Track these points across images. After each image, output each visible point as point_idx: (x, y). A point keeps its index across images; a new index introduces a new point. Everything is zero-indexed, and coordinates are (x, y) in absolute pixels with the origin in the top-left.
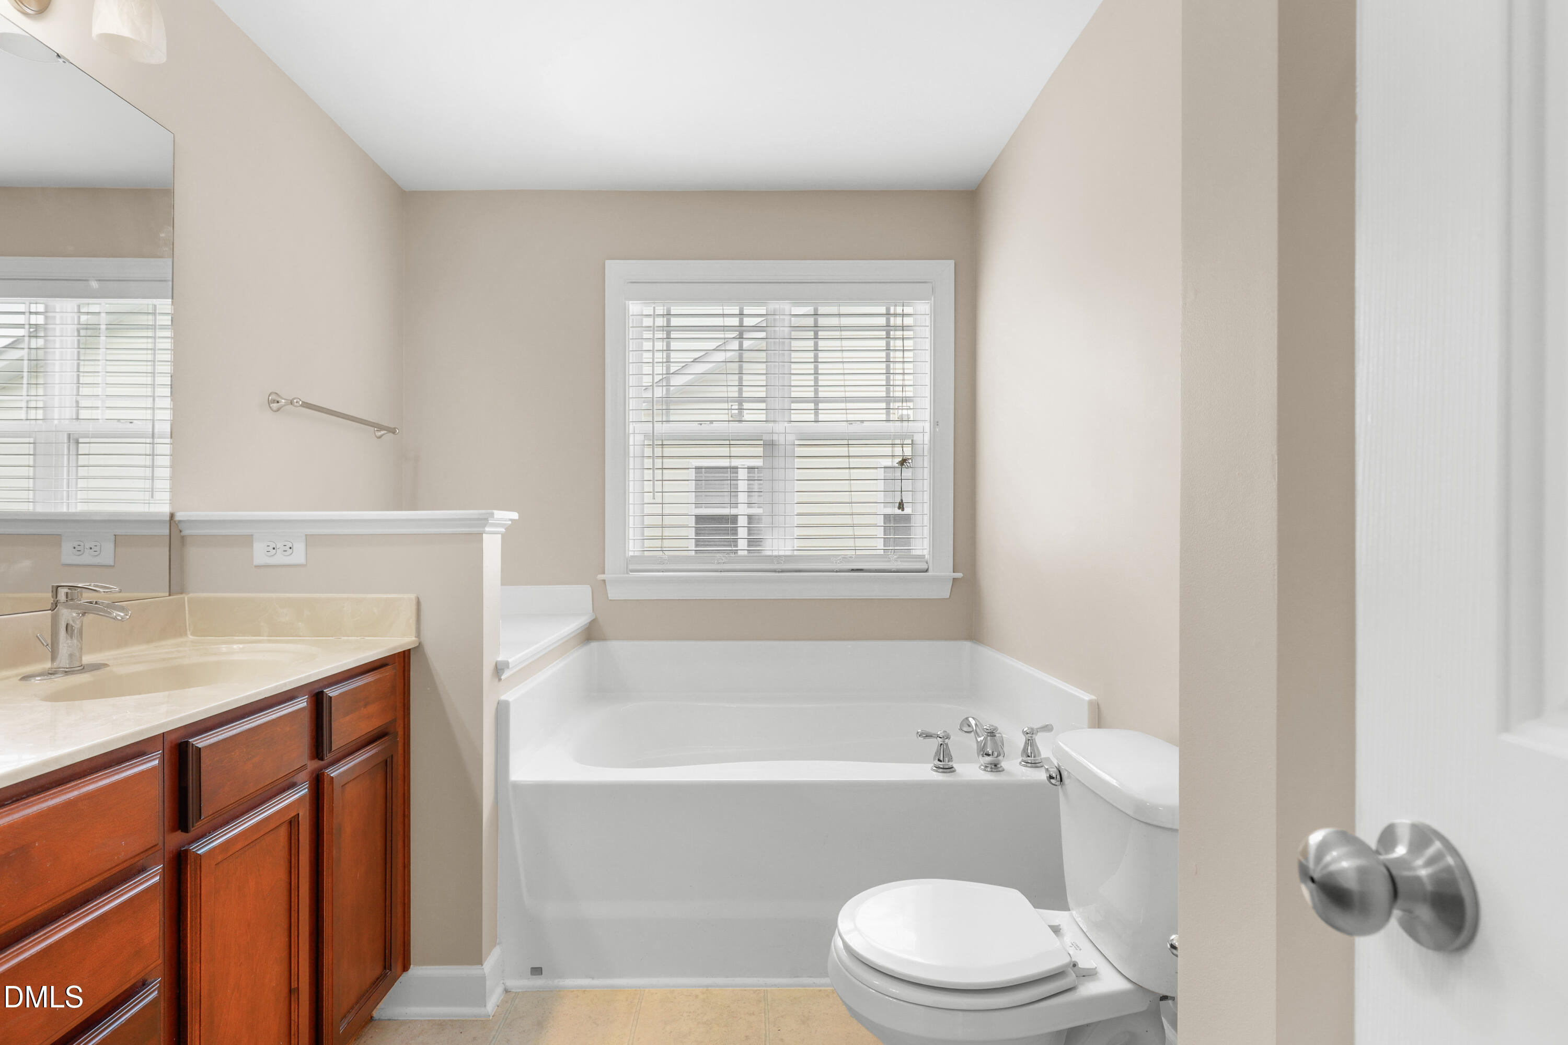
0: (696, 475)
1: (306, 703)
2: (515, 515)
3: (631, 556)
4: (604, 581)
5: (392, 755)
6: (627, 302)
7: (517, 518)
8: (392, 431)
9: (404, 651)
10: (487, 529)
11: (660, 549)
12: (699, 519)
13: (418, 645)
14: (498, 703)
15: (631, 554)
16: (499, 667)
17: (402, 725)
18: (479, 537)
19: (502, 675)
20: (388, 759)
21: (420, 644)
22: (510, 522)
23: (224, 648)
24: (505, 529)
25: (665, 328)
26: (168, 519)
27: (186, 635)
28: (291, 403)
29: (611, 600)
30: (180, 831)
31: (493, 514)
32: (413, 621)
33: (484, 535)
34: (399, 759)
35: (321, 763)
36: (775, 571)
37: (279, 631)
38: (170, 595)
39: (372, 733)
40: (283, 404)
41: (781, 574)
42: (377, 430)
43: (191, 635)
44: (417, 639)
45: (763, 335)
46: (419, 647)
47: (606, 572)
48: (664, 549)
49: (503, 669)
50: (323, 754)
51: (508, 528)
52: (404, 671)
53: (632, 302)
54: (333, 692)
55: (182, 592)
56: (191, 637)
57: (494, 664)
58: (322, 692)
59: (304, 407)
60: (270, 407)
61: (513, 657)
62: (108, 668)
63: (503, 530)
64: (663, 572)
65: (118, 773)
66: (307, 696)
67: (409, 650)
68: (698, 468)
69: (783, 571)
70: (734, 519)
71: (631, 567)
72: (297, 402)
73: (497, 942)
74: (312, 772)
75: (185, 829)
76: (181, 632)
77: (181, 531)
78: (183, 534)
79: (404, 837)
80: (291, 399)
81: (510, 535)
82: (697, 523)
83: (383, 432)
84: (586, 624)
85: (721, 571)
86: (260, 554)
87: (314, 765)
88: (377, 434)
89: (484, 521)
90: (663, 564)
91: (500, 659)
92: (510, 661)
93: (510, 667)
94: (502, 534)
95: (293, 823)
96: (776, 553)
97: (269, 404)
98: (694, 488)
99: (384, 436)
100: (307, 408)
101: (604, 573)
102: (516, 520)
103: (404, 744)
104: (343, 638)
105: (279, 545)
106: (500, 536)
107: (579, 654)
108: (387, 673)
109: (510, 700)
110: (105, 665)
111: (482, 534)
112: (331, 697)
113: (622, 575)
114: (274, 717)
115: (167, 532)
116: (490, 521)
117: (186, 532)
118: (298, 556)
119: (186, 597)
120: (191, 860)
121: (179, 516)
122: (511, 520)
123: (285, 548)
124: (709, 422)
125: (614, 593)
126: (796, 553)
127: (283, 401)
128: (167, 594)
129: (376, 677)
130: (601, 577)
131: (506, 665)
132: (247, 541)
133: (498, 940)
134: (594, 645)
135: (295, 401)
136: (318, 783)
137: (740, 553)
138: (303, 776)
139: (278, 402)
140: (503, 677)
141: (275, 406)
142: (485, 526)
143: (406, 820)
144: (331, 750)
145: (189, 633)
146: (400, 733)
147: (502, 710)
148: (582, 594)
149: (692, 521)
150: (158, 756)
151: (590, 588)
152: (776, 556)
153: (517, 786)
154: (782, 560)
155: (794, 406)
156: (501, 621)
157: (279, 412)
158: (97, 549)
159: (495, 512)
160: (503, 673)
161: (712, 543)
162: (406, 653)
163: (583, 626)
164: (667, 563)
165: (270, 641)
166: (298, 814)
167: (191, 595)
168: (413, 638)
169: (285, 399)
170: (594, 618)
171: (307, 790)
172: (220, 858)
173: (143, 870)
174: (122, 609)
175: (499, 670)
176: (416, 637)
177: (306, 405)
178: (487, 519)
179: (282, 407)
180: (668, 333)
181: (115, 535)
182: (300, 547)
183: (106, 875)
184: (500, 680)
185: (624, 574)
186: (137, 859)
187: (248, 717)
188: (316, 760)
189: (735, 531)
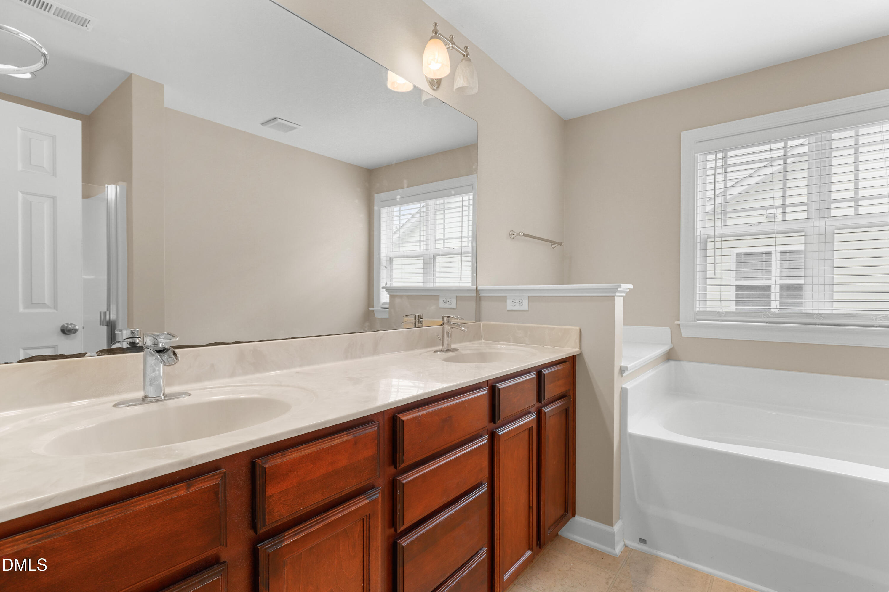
0: (737, 259)
1: (535, 375)
2: (631, 286)
3: (698, 311)
4: (679, 325)
5: (569, 407)
6: (696, 155)
7: (632, 288)
8: (560, 244)
9: (573, 356)
10: (617, 294)
11: (719, 307)
12: (739, 288)
13: (580, 353)
14: (621, 389)
15: (698, 309)
16: (622, 369)
17: (572, 393)
18: (612, 298)
19: (624, 373)
20: (567, 409)
21: (581, 353)
22: (628, 290)
23: (499, 347)
24: (626, 294)
25: (723, 167)
26: (475, 289)
27: (481, 340)
28: (519, 234)
29: (683, 337)
30: (492, 423)
31: (621, 286)
32: (578, 340)
33: (615, 297)
34: (571, 409)
35: (540, 404)
36: (815, 324)
37: (517, 341)
38: (476, 322)
39: (560, 395)
40: (516, 235)
41: (820, 326)
42: (553, 244)
43: (483, 340)
44: (579, 350)
45: (806, 158)
46: (581, 354)
47: (680, 320)
48: (722, 307)
49: (624, 371)
50: (541, 401)
51: (627, 293)
52: (573, 366)
53: (699, 154)
54: (546, 372)
55: (480, 321)
56: (483, 341)
57: (620, 366)
58: (541, 371)
59: (524, 236)
60: (510, 237)
61: (631, 365)
62: (459, 351)
63: (624, 294)
64: (721, 321)
65: (475, 394)
66: (535, 372)
67: (576, 355)
68: (738, 255)
69: (822, 325)
70: (768, 287)
71: (697, 317)
72: (521, 234)
73: (620, 517)
74: (537, 408)
75: (494, 422)
76: (480, 339)
77: (479, 295)
78: (480, 296)
79: (573, 450)
80: (518, 233)
81: (628, 297)
82: (737, 291)
83: (555, 245)
84: (667, 351)
85: (767, 323)
86: (510, 306)
87: (538, 405)
88: (553, 246)
89: (615, 290)
90: (722, 316)
91: (622, 365)
92: (628, 366)
93: (629, 369)
94: (624, 297)
95: (530, 429)
96: (816, 312)
97: (510, 236)
98: (735, 268)
99: (556, 247)
100: (526, 236)
101: (679, 320)
102: (632, 289)
103: (573, 402)
104: (545, 346)
105: (517, 301)
106: (623, 297)
107: (664, 367)
108: (567, 365)
109: (628, 388)
110: (458, 350)
111: (614, 296)
112: (545, 374)
113: (692, 322)
114: (524, 379)
115: (475, 295)
116: (619, 290)
117: (482, 295)
118: (525, 307)
119: (481, 323)
120: (496, 436)
121: (480, 288)
122: (628, 289)
123: (520, 303)
124: (757, 224)
125: (685, 333)
126: (835, 312)
127: (516, 234)
128: (475, 322)
129: (562, 367)
130: (677, 323)
131: (626, 368)
132: (504, 299)
133: (621, 516)
134: (672, 363)
135: (520, 233)
136: (539, 413)
137: (772, 310)
138: (533, 409)
139: (514, 235)
140: (624, 375)
141: (512, 236)
142: (616, 292)
143: (574, 441)
144: (545, 399)
145: (482, 339)
146: (572, 397)
147: (624, 393)
148: (665, 333)
149: (733, 289)
150: (486, 390)
151: (670, 330)
152: (816, 314)
153: (632, 436)
154: (821, 317)
155: (833, 206)
156: (623, 344)
157: (513, 239)
158: (451, 301)
159: (622, 284)
160: (625, 372)
161: (750, 304)
162: (575, 357)
163: (665, 352)
164: (724, 316)
165: (514, 345)
166: (533, 426)
167: (483, 322)
168: (578, 350)
169: (516, 233)
170: (673, 347)
171: (535, 416)
172: (506, 438)
173: (481, 436)
174: (464, 327)
175: (622, 370)
176: (579, 349)
177: (525, 235)
178: (617, 289)
179: (515, 237)
180: (726, 169)
181: (457, 296)
182: (526, 302)
183: (472, 435)
184: (622, 376)
185: (693, 322)
186: (480, 431)
187: (514, 378)
188: (539, 403)
189: (769, 296)
